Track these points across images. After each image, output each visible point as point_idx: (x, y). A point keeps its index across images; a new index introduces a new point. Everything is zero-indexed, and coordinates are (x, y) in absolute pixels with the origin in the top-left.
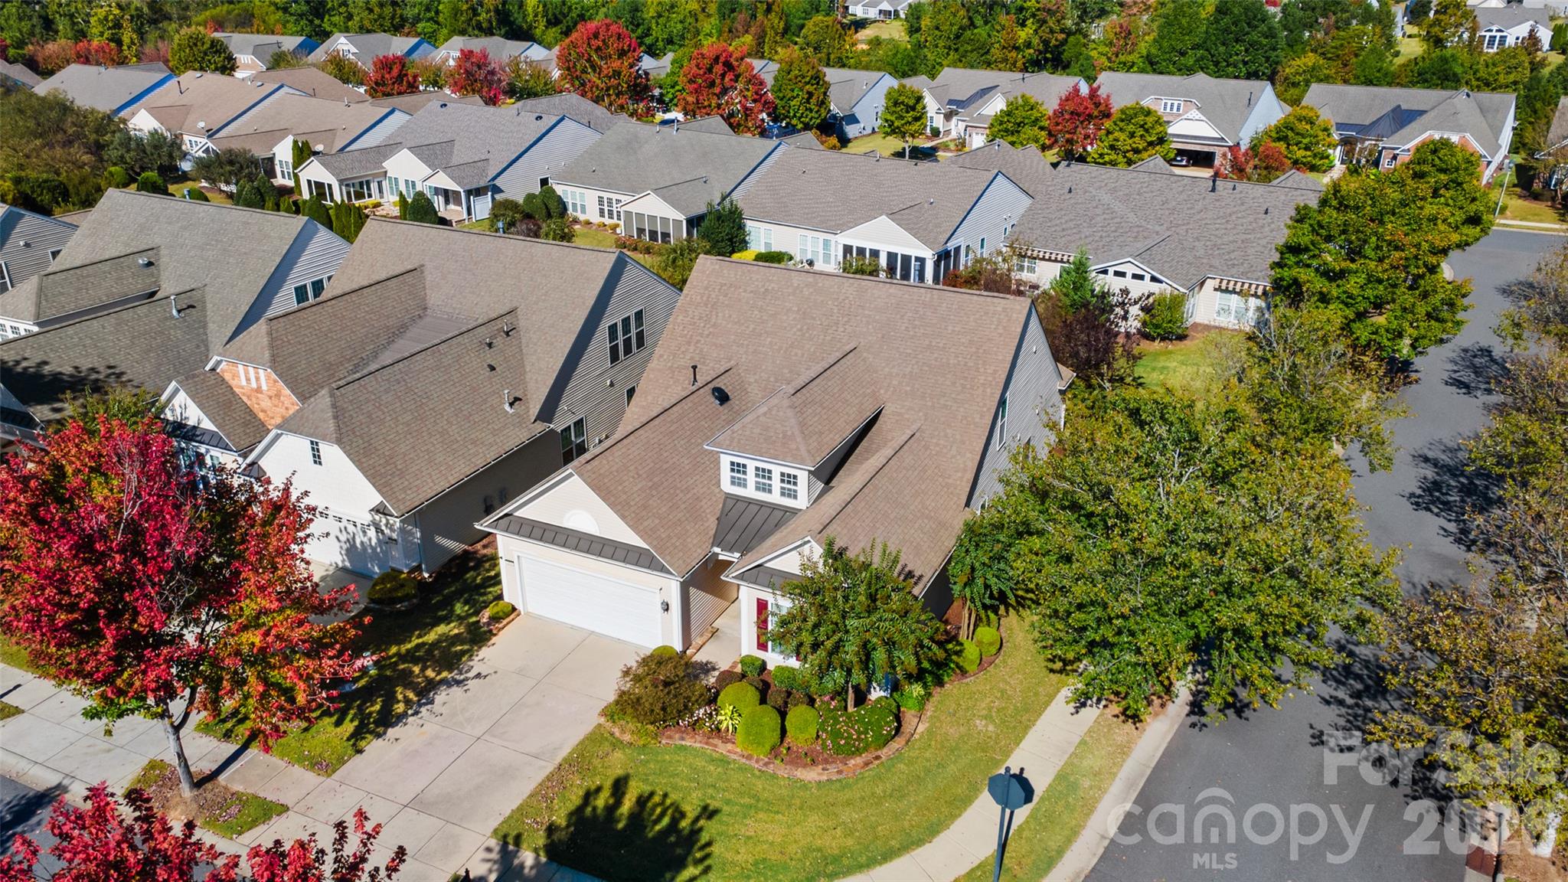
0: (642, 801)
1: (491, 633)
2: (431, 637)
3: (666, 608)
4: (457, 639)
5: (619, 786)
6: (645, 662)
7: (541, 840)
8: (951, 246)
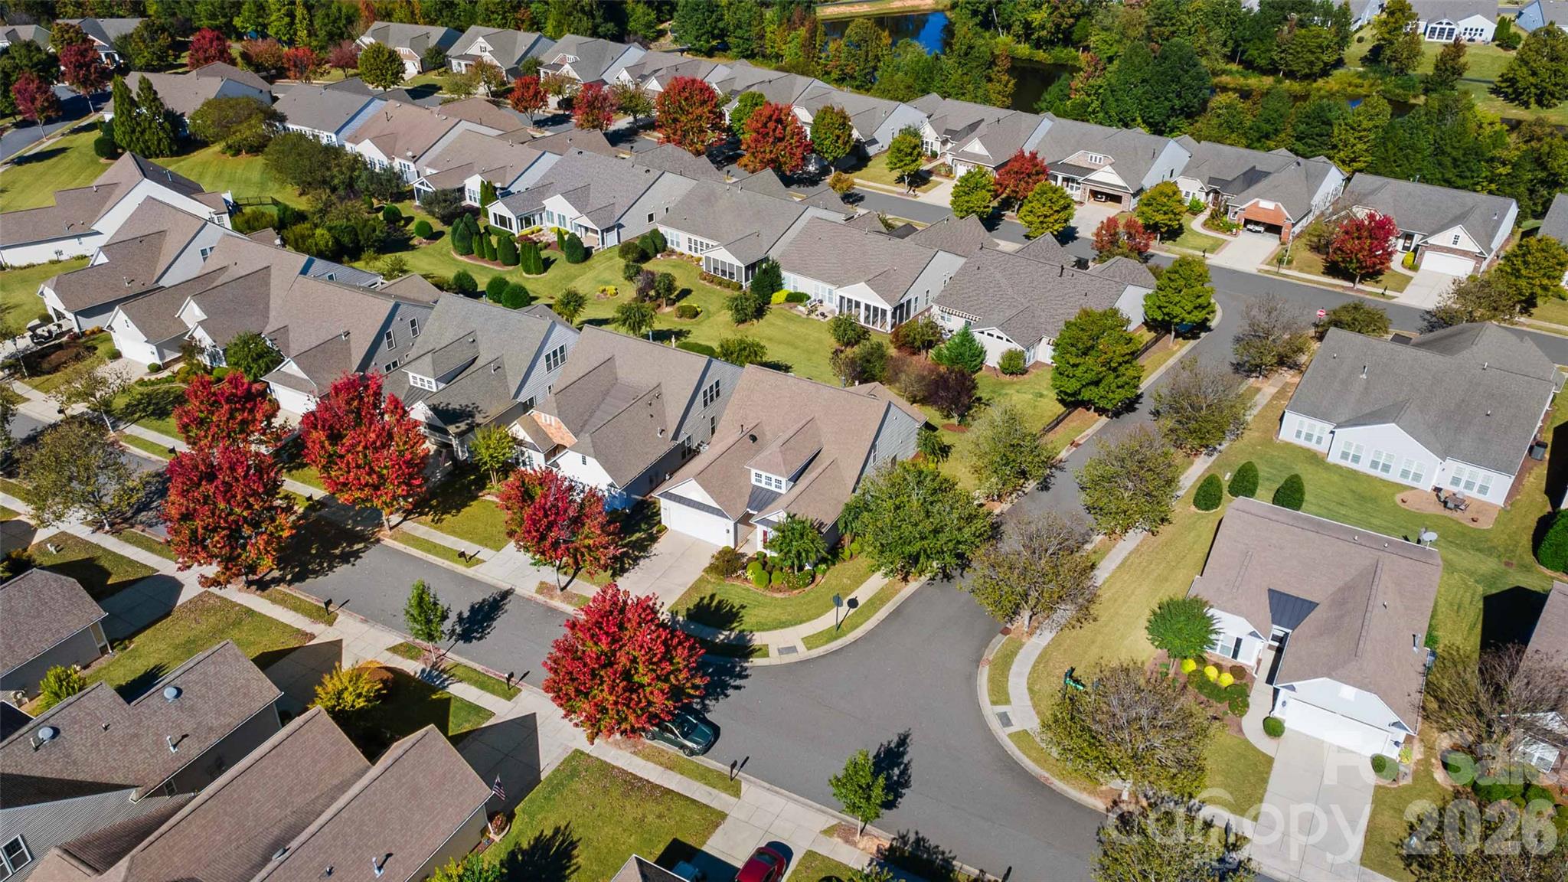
0: (720, 602)
1: (658, 538)
2: (634, 538)
3: (728, 531)
4: (644, 540)
5: (712, 597)
6: (720, 553)
7: (685, 613)
8: (904, 301)
